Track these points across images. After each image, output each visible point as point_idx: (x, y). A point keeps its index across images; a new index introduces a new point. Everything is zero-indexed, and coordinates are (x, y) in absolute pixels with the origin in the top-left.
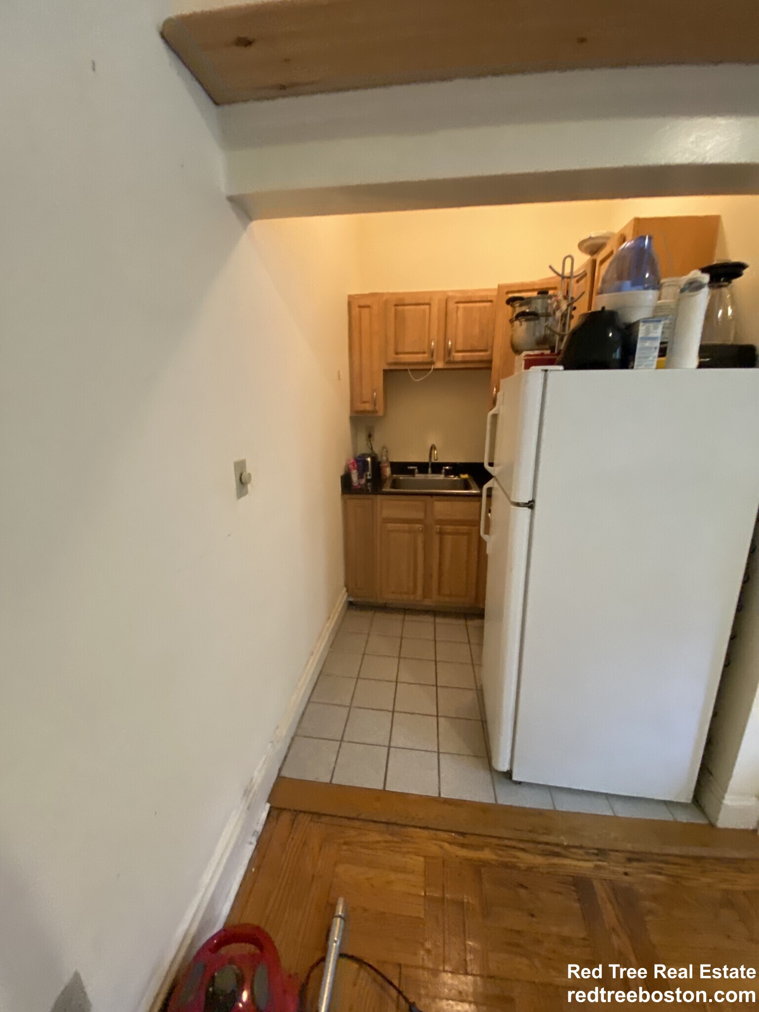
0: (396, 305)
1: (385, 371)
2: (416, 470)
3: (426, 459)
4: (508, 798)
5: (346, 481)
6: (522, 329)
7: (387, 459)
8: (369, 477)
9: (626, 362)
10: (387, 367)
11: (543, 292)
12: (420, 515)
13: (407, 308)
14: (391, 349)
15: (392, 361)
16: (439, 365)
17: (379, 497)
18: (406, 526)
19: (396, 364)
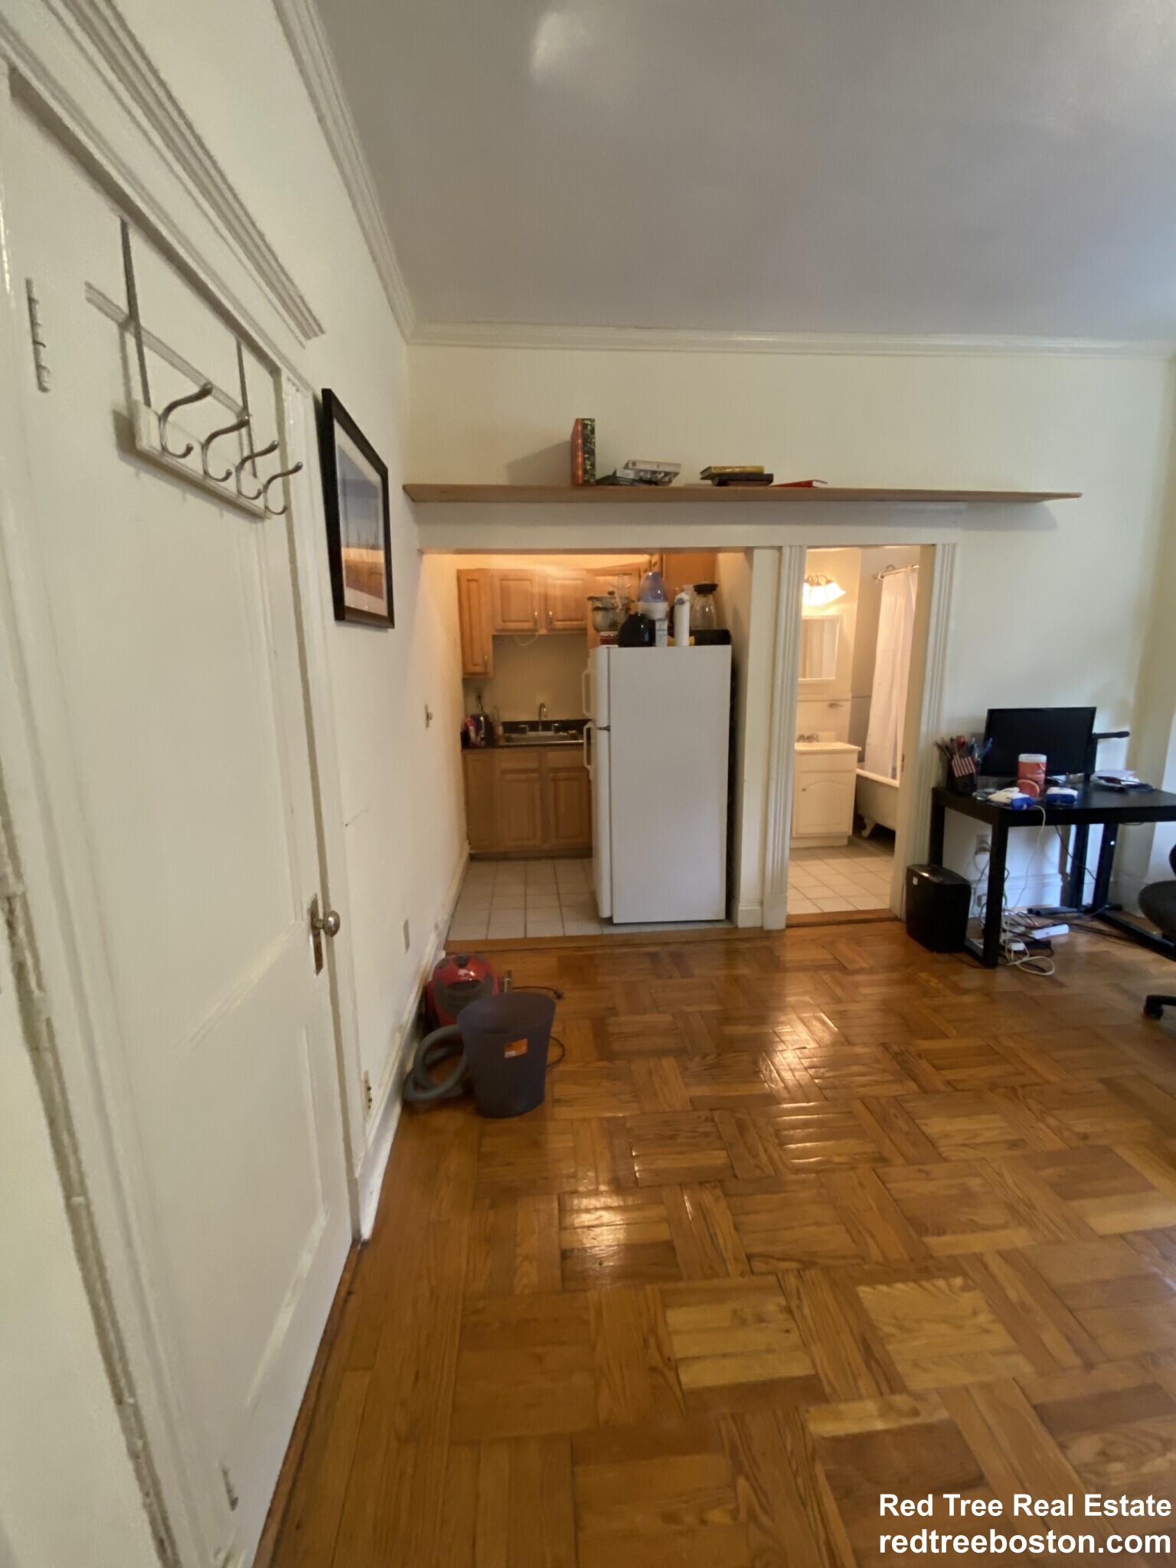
0: (501, 580)
1: (494, 636)
2: (528, 729)
3: (535, 718)
4: (609, 931)
5: (465, 737)
6: (599, 616)
7: (498, 719)
8: (482, 736)
9: (651, 642)
10: (496, 633)
11: (611, 593)
12: (535, 765)
13: (511, 583)
14: (499, 618)
15: (499, 628)
16: (543, 631)
17: (498, 751)
18: (524, 776)
19: (503, 630)
